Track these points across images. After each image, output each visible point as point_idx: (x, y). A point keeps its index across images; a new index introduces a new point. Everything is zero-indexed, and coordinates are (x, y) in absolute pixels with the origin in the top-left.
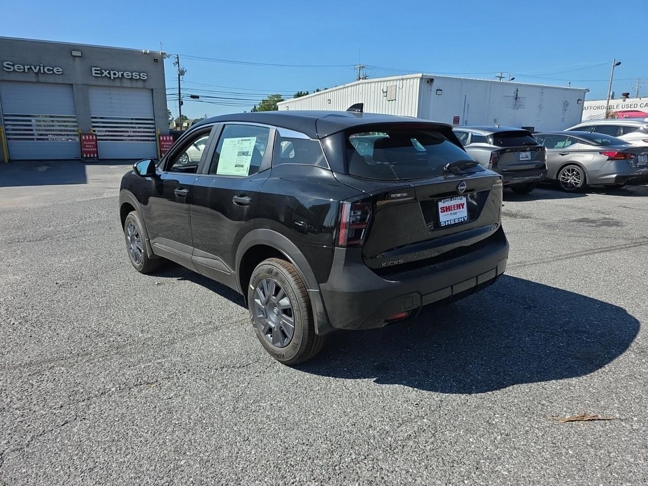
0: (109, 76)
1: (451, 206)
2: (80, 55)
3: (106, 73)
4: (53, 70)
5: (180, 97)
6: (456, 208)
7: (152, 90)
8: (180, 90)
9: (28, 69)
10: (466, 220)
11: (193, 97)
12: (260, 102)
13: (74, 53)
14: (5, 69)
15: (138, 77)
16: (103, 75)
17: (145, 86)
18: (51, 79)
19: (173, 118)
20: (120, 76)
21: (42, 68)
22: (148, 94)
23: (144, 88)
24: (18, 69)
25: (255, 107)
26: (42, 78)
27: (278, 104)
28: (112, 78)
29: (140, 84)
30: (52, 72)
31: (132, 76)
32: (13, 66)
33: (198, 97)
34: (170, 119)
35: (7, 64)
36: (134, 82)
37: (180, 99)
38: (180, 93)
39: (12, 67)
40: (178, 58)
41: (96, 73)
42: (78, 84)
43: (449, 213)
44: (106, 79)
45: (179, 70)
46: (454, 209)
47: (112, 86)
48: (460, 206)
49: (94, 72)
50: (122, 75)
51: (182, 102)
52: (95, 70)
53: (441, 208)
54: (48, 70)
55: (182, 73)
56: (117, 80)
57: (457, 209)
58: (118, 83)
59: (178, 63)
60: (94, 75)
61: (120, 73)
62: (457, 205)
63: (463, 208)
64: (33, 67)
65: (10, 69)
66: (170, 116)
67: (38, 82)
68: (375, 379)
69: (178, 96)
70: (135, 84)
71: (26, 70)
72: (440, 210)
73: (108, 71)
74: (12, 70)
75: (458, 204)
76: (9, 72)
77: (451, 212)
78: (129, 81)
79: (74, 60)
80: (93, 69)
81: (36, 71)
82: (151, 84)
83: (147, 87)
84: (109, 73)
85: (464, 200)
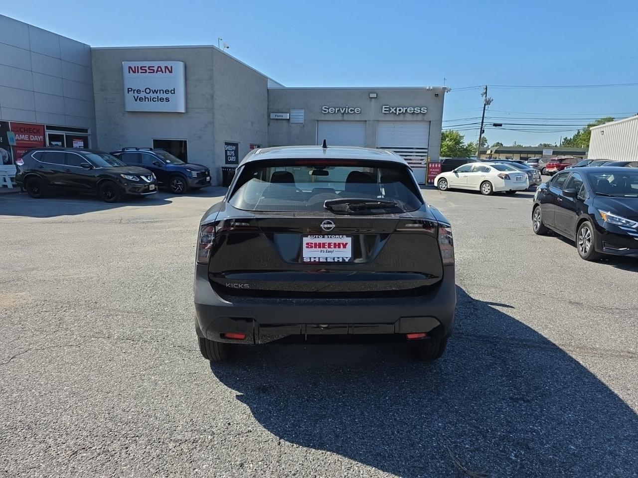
0: (395, 112)
1: (324, 243)
2: (375, 96)
3: (393, 110)
4: (354, 110)
5: (482, 125)
7: (430, 122)
8: (483, 119)
9: (338, 110)
11: (495, 125)
12: (584, 126)
13: (372, 95)
14: (323, 112)
15: (419, 111)
16: (391, 112)
17: (423, 119)
18: (351, 118)
19: (488, 146)
20: (404, 112)
21: (347, 109)
22: (426, 125)
23: (423, 121)
24: (331, 111)
25: (579, 132)
26: (346, 117)
27: (591, 128)
28: (397, 114)
29: (420, 117)
30: (353, 112)
31: (414, 110)
32: (328, 109)
33: (501, 125)
34: (485, 146)
35: (325, 108)
36: (415, 115)
37: (481, 128)
38: (482, 122)
40: (486, 88)
41: (385, 111)
42: (370, 121)
43: (318, 249)
44: (392, 115)
45: (486, 100)
47: (397, 121)
48: (338, 245)
49: (384, 109)
50: (406, 110)
51: (484, 131)
52: (385, 108)
53: (307, 244)
54: (351, 110)
55: (488, 102)
56: (401, 115)
58: (401, 118)
59: (486, 93)
60: (383, 112)
61: (405, 109)
62: (335, 244)
63: (344, 248)
64: (341, 109)
65: (326, 111)
66: (486, 144)
67: (343, 120)
68: (239, 394)
69: (481, 125)
70: (415, 118)
71: (336, 112)
73: (395, 108)
74: (327, 112)
75: (337, 242)
76: (325, 114)
77: (322, 249)
78: (411, 115)
79: (371, 101)
80: (384, 107)
81: (342, 112)
82: (431, 117)
83: (425, 119)
84: (396, 110)
85: (348, 240)
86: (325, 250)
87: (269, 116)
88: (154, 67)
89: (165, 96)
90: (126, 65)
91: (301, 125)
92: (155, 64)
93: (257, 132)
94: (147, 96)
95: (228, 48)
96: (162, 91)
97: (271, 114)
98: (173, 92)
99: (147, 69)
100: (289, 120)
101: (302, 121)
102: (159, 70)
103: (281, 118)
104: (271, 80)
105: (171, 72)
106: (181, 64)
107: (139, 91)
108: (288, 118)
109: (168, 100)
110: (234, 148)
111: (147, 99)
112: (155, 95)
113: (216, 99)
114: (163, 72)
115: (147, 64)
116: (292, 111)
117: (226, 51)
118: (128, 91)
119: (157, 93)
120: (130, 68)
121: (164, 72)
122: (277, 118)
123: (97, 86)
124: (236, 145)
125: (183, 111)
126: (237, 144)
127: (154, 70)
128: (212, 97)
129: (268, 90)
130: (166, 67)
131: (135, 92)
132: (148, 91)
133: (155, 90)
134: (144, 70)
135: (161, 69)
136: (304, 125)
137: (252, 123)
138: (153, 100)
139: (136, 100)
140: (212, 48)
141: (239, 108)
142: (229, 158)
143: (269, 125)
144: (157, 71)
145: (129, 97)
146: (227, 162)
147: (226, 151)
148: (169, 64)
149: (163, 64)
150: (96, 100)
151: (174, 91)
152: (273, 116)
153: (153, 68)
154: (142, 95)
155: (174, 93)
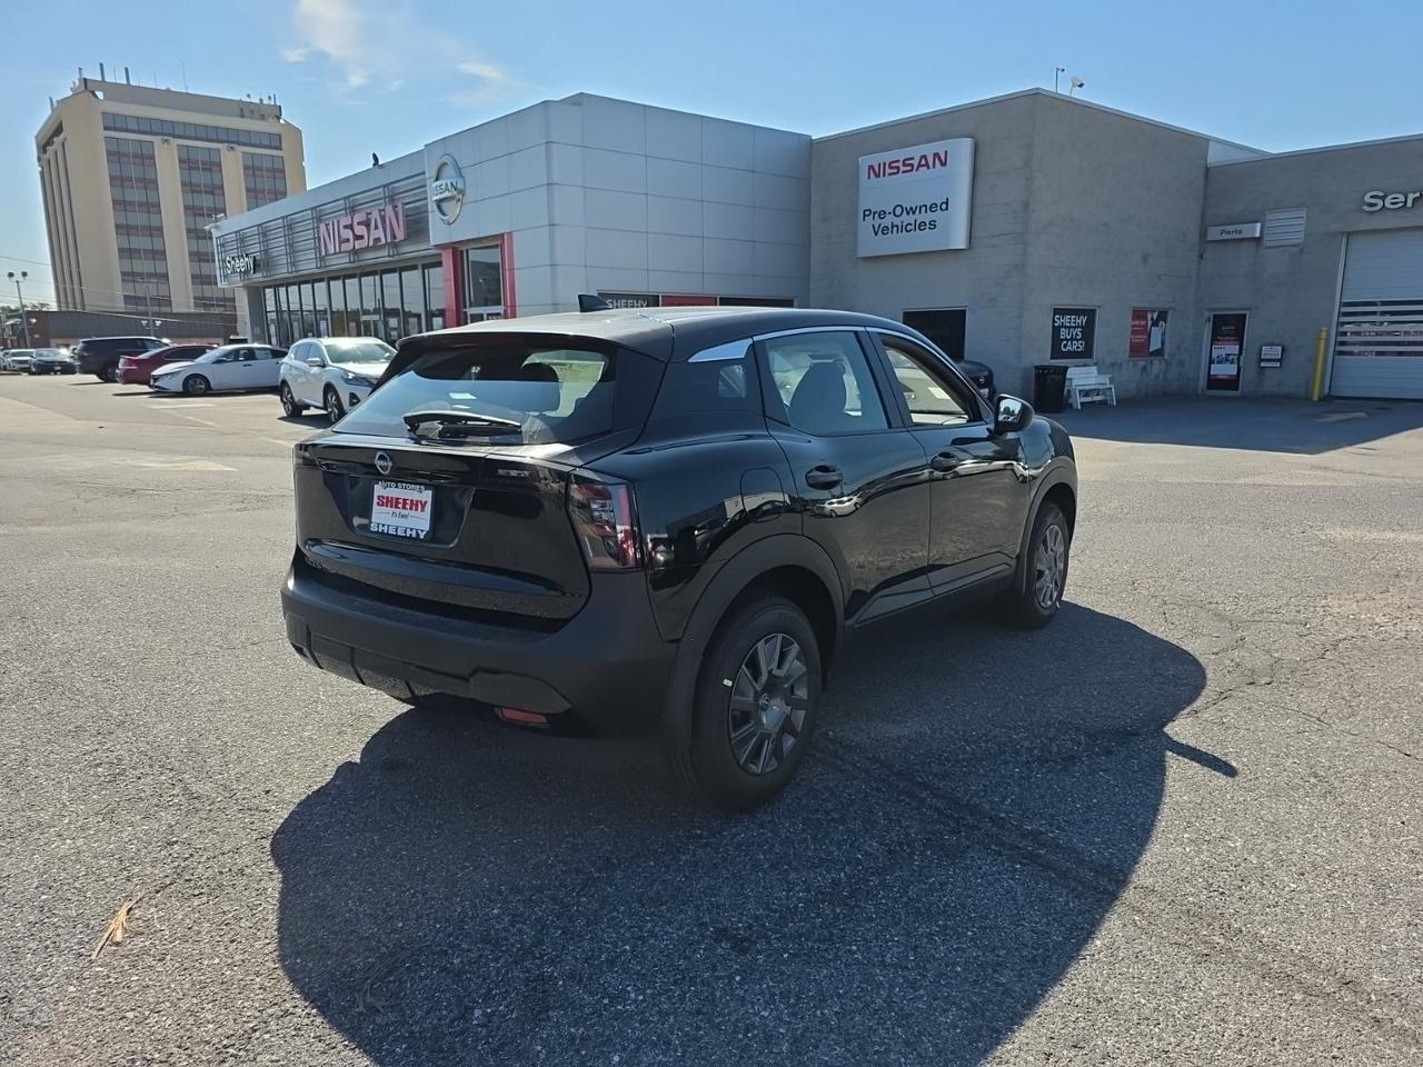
1: (397, 499)
6: (408, 506)
9: (1414, 200)
10: (422, 537)
14: (1366, 208)
24: (1392, 204)
32: (1383, 198)
35: (1371, 197)
39: (1380, 202)
43: (389, 509)
46: (404, 508)
48: (415, 505)
53: (379, 497)
57: (411, 509)
62: (412, 501)
63: (422, 511)
65: (1376, 205)
71: (1409, 204)
72: (376, 500)
74: (1380, 206)
75: (415, 499)
76: (1371, 212)
77: (394, 510)
85: (427, 496)
86: (398, 511)
87: (1203, 234)
88: (912, 159)
89: (926, 217)
90: (865, 161)
91: (1294, 249)
92: (916, 152)
93: (1159, 278)
94: (897, 221)
95: (1081, 86)
96: (923, 208)
97: (1211, 229)
98: (944, 206)
99: (900, 164)
100: (1258, 240)
101: (1299, 238)
102: (924, 162)
103: (1238, 236)
104: (1219, 141)
105: (943, 164)
106: (967, 143)
107: (882, 214)
108: (1258, 235)
109: (933, 224)
110: (1083, 320)
111: (895, 229)
112: (911, 218)
113: (1034, 211)
114: (929, 168)
115: (900, 154)
116: (1270, 216)
117: (1078, 94)
118: (865, 216)
119: (914, 213)
120: (871, 167)
121: (931, 165)
122: (1225, 237)
123: (815, 213)
124: (1090, 314)
125: (963, 247)
126: (1094, 311)
127: (912, 165)
128: (1026, 206)
129: (1207, 169)
130: (936, 155)
131: (877, 215)
132: (898, 211)
133: (911, 208)
134: (894, 168)
135: (926, 160)
136: (1302, 250)
137: (1145, 258)
138: (905, 228)
139: (876, 234)
140: (1036, 94)
141: (1106, 225)
142: (1065, 346)
143: (1201, 256)
144: (920, 165)
145: (866, 226)
146: (1056, 352)
147: (1056, 330)
148: (939, 147)
149: (929, 150)
150: (813, 241)
151: (947, 203)
152: (1214, 233)
153: (911, 162)
154: (888, 221)
155: (947, 209)
